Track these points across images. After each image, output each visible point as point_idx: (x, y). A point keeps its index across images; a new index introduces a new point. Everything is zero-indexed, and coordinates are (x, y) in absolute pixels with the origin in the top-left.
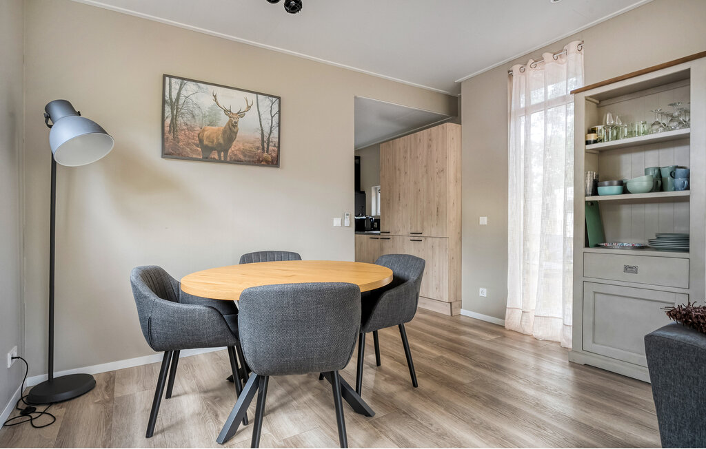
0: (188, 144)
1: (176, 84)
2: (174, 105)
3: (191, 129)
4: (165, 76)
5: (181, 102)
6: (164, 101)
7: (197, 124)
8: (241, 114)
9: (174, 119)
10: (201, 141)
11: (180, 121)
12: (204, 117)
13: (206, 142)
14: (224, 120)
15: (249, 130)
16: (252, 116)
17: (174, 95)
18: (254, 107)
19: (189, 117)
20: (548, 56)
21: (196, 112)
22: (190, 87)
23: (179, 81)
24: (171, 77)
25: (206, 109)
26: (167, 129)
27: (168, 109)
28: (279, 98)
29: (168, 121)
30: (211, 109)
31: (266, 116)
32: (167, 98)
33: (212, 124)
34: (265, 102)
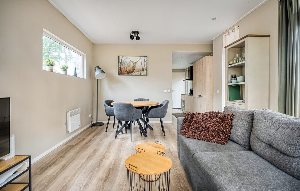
0: (124, 72)
1: (121, 57)
2: (121, 63)
3: (124, 68)
4: (119, 56)
5: (122, 62)
6: (118, 62)
7: (126, 67)
8: (136, 62)
9: (121, 66)
10: (127, 70)
11: (122, 66)
12: (127, 64)
13: (128, 71)
14: (132, 65)
15: (138, 66)
16: (139, 63)
17: (121, 60)
18: (140, 60)
19: (124, 65)
20: (231, 31)
21: (125, 64)
22: (124, 57)
23: (122, 57)
24: (120, 56)
25: (128, 63)
26: (119, 68)
27: (119, 64)
28: (147, 57)
29: (119, 67)
30: (129, 62)
31: (143, 62)
32: (119, 61)
33: (129, 66)
34: (143, 58)
